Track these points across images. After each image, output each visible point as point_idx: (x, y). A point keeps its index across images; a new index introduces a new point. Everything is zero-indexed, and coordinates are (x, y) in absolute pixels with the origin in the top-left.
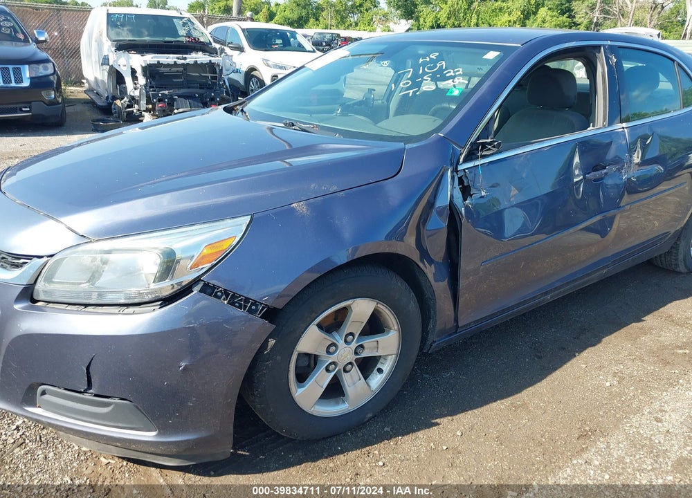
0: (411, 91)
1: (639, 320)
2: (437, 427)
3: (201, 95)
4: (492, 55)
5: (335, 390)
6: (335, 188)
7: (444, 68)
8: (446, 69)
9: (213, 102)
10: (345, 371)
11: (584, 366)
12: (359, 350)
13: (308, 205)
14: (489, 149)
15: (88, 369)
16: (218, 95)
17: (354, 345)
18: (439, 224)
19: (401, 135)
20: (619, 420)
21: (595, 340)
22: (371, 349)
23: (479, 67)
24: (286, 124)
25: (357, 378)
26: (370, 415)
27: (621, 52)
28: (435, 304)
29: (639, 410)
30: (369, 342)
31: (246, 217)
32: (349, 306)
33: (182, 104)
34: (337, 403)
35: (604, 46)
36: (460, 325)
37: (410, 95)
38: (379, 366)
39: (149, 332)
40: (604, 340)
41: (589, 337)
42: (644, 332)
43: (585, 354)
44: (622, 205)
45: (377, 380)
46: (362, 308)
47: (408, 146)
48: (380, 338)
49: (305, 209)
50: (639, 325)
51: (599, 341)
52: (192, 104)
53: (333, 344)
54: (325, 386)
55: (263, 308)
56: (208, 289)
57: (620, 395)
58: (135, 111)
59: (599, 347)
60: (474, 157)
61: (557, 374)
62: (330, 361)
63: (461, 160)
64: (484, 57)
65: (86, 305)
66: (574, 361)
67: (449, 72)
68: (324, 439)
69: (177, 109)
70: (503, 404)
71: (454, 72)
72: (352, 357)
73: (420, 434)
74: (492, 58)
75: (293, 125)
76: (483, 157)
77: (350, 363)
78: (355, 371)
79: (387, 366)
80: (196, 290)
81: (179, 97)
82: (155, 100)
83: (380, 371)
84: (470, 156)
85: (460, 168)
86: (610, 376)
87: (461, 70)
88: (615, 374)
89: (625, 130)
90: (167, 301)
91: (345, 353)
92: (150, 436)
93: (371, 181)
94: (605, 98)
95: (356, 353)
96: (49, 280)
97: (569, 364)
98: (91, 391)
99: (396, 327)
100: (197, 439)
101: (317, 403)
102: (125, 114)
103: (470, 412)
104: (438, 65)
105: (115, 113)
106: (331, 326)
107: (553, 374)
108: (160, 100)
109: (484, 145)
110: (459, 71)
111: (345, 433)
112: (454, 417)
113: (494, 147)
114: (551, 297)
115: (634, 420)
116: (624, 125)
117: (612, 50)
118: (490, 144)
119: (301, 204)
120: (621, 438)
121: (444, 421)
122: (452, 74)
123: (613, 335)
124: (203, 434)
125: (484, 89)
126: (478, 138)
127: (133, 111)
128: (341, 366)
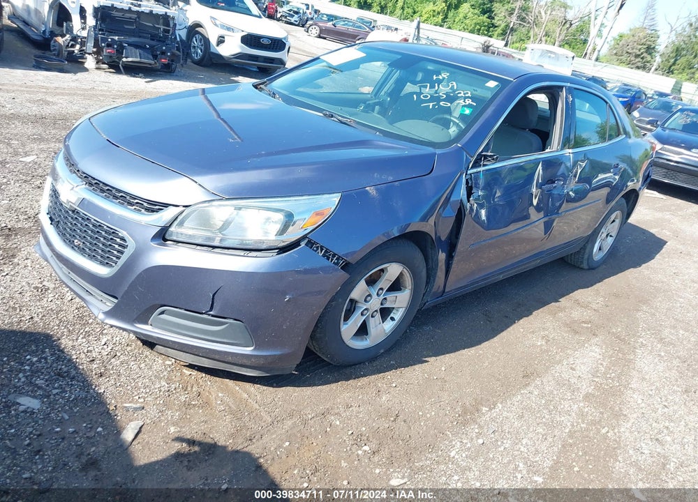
0: (431, 104)
1: (557, 301)
2: (426, 364)
3: (152, 47)
4: (492, 84)
5: (363, 330)
6: (391, 179)
7: (455, 88)
8: (457, 90)
9: (163, 56)
10: (372, 317)
11: (522, 330)
12: (384, 301)
13: (377, 190)
14: (489, 161)
15: (213, 296)
16: (170, 50)
17: (382, 297)
18: (451, 213)
19: (421, 139)
20: (548, 368)
21: (528, 313)
22: (391, 302)
23: (475, 88)
24: (325, 115)
25: (378, 322)
26: (382, 351)
27: (576, 92)
28: (436, 273)
29: (560, 362)
30: (391, 296)
31: (338, 194)
32: (386, 268)
33: (132, 53)
34: (362, 340)
35: (566, 87)
36: (446, 291)
37: (431, 107)
38: (392, 315)
39: (266, 271)
40: (534, 313)
41: (524, 310)
42: (561, 309)
43: (521, 321)
44: (560, 212)
45: (389, 326)
46: (394, 270)
47: (438, 151)
48: (398, 294)
49: (375, 193)
50: (557, 304)
51: (531, 314)
52: (142, 56)
53: (370, 295)
54: (359, 326)
55: (343, 262)
56: (311, 244)
57: (547, 351)
58: (76, 52)
59: (531, 317)
60: (477, 165)
61: (504, 334)
62: (365, 307)
63: (470, 166)
64: (486, 85)
65: (214, 247)
66: (514, 326)
67: (460, 93)
68: (351, 366)
69: (126, 58)
70: (469, 351)
71: (464, 94)
72: (378, 307)
73: (417, 367)
74: (492, 86)
75: (332, 116)
76: (484, 165)
77: (376, 311)
78: (378, 316)
79: (398, 315)
80: (303, 244)
81: (129, 45)
82: (103, 44)
83: (392, 319)
84: (476, 164)
85: (469, 172)
86: (540, 338)
87: (469, 92)
88: (543, 338)
89: (571, 155)
90: (283, 250)
91: (375, 304)
92: (248, 350)
93: (414, 176)
94: (561, 128)
95: (382, 304)
96: (181, 224)
97: (511, 328)
98: (211, 313)
99: (410, 287)
100: (282, 354)
101: (352, 338)
102: (66, 53)
103: (447, 355)
104: (450, 85)
105: (54, 50)
106: (371, 282)
107: (501, 334)
108: (109, 45)
109: (486, 157)
110: (468, 93)
111: (364, 363)
112: (437, 358)
113: (493, 159)
114: (503, 277)
115: (557, 368)
116: (571, 151)
117: (570, 90)
118: (490, 156)
119: (372, 188)
120: (551, 378)
121: (432, 359)
122: (462, 95)
123: (539, 310)
124: (286, 351)
125: (489, 113)
126: (482, 152)
127: (73, 51)
128: (370, 313)
